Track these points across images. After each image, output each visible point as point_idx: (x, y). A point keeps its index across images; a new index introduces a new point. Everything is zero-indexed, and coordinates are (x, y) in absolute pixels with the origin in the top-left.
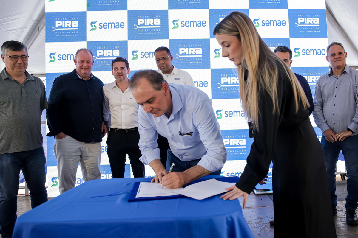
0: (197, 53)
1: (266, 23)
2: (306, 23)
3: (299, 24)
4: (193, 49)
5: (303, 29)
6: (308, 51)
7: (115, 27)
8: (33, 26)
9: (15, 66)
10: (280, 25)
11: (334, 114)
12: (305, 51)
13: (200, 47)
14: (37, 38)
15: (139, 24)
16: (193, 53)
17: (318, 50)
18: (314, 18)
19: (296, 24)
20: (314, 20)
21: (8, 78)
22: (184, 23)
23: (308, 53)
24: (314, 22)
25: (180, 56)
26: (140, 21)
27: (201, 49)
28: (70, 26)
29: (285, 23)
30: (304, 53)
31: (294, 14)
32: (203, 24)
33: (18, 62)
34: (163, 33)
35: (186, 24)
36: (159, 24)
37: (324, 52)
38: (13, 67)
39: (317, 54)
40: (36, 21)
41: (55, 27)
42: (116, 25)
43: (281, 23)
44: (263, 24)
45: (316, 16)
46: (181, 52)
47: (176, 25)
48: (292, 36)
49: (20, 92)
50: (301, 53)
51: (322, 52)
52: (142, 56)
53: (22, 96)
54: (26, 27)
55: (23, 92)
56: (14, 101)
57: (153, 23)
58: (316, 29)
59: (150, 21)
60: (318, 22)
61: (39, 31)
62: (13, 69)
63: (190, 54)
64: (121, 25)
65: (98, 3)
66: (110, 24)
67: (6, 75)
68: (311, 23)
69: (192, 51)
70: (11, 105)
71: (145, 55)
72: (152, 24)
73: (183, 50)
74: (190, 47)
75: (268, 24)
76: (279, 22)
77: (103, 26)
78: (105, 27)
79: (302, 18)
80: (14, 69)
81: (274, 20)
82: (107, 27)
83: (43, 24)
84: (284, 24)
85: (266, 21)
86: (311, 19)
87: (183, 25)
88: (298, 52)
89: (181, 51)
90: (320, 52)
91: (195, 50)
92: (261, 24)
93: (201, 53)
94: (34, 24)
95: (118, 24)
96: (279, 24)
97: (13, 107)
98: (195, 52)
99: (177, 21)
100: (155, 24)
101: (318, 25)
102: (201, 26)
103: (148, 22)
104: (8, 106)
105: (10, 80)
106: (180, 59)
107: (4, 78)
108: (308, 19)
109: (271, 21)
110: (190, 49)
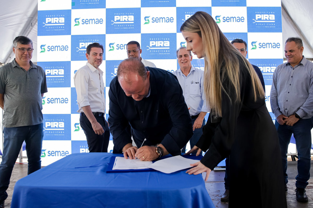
0: (165, 45)
1: (227, 20)
2: (262, 19)
3: (257, 20)
4: (162, 42)
5: (260, 24)
6: (264, 44)
7: (95, 23)
8: (27, 22)
9: (22, 57)
10: (240, 21)
11: (287, 101)
12: (261, 45)
13: (168, 40)
14: (31, 32)
15: (115, 20)
16: (162, 46)
17: (273, 44)
18: (270, 15)
19: (254, 20)
20: (270, 17)
21: (16, 67)
22: (154, 19)
23: (264, 46)
24: (270, 19)
25: (150, 48)
26: (116, 18)
27: (168, 42)
28: (58, 22)
29: (244, 19)
30: (260, 47)
31: (252, 12)
32: (170, 20)
33: (25, 54)
34: (136, 28)
35: (156, 20)
36: (133, 20)
37: (278, 45)
38: (21, 57)
39: (272, 47)
40: (30, 18)
41: (46, 23)
42: (96, 21)
43: (240, 20)
44: (224, 21)
45: (272, 13)
46: (151, 45)
47: (147, 21)
48: (249, 31)
49: (26, 77)
50: (258, 46)
51: (277, 45)
52: (118, 48)
53: (27, 81)
54: (22, 23)
55: (28, 78)
56: (21, 85)
57: (128, 20)
58: (272, 24)
59: (125, 18)
60: (274, 19)
61: (32, 26)
62: (20, 59)
63: (159, 46)
64: (100, 21)
65: (81, 2)
66: (91, 21)
67: (15, 64)
68: (268, 19)
69: (161, 44)
70: (18, 88)
71: (120, 47)
72: (126, 20)
73: (153, 43)
74: (159, 41)
75: (228, 20)
76: (238, 18)
77: (86, 22)
78: (87, 23)
79: (260, 15)
80: (22, 59)
81: (233, 17)
82: (89, 22)
83: (35, 20)
84: (242, 20)
85: (227, 18)
86: (267, 15)
87: (153, 21)
88: (255, 45)
89: (152, 43)
90: (275, 45)
91: (164, 43)
92: (222, 20)
93: (169, 45)
94: (28, 20)
95: (97, 20)
96: (238, 20)
97: (20, 89)
98: (163, 45)
99: (148, 17)
100: (129, 20)
101: (274, 21)
102: (169, 22)
103: (123, 18)
104: (16, 88)
105: (18, 68)
106: (150, 51)
107: (14, 66)
108: (265, 15)
109: (231, 18)
110: (159, 42)
